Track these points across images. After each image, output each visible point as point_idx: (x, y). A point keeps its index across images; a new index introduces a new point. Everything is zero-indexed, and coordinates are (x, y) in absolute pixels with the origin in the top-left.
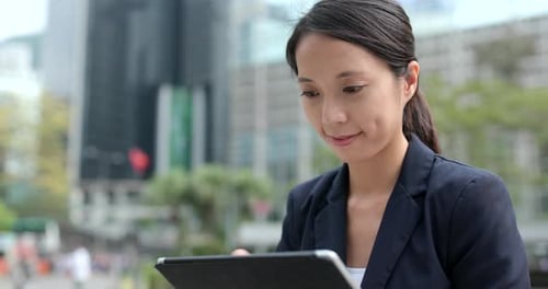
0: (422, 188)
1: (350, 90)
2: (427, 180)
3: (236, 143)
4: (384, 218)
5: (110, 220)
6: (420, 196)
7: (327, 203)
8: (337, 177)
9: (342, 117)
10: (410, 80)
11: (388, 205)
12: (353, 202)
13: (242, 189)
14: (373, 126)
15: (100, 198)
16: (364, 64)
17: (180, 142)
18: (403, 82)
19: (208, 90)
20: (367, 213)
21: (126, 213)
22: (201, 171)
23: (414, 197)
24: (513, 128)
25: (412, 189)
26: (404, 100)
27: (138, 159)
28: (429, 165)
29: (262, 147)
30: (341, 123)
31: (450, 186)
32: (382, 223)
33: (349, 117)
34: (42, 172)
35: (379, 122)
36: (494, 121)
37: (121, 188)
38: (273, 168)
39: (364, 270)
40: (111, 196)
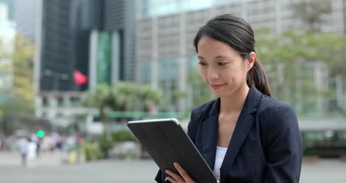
0: (255, 110)
1: (220, 64)
2: (257, 107)
3: (139, 67)
4: (237, 124)
5: (60, 115)
6: (254, 114)
7: (208, 116)
8: (215, 103)
9: (217, 76)
10: (251, 61)
11: (239, 119)
12: (221, 116)
13: (144, 97)
14: (231, 81)
15: (53, 102)
16: (228, 52)
17: (103, 66)
18: (247, 61)
19: (121, 33)
20: (228, 122)
21: (70, 111)
22: (118, 85)
23: (252, 114)
24: (313, 59)
25: (251, 110)
26: (247, 70)
27: (79, 77)
28: (259, 99)
29: (156, 70)
30: (216, 79)
31: (268, 110)
32: (236, 127)
33: (220, 76)
34: (17, 85)
35: (233, 79)
36: (301, 54)
37: (67, 96)
38: (162, 83)
39: (226, 149)
40: (60, 100)
